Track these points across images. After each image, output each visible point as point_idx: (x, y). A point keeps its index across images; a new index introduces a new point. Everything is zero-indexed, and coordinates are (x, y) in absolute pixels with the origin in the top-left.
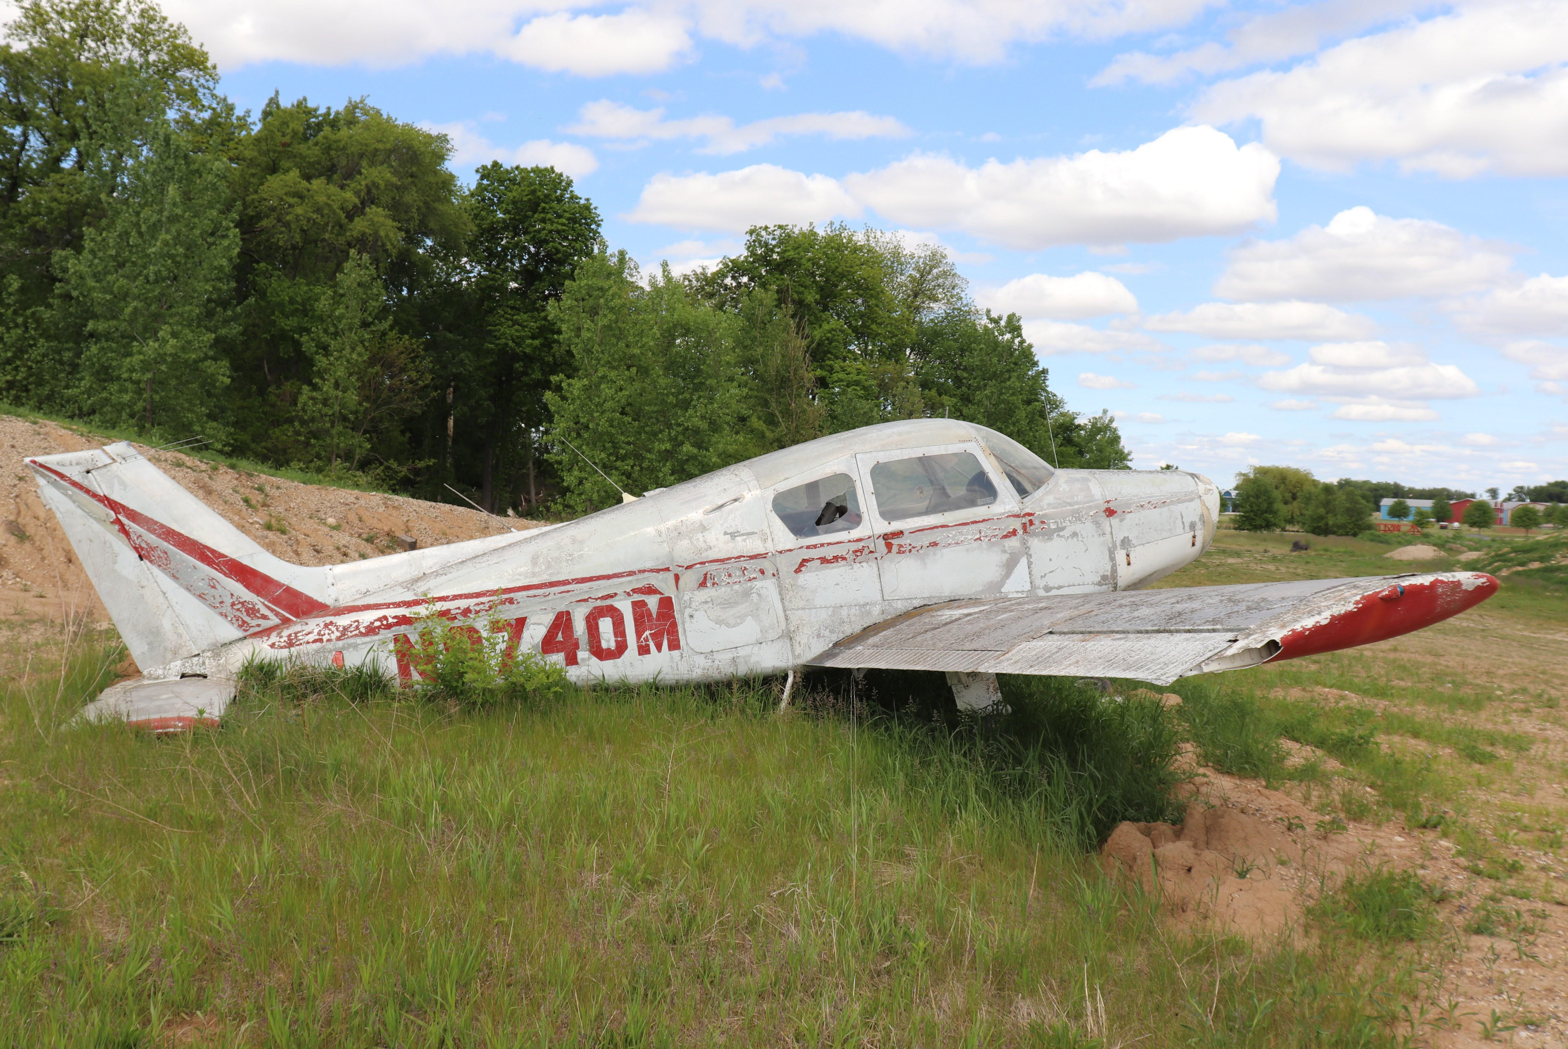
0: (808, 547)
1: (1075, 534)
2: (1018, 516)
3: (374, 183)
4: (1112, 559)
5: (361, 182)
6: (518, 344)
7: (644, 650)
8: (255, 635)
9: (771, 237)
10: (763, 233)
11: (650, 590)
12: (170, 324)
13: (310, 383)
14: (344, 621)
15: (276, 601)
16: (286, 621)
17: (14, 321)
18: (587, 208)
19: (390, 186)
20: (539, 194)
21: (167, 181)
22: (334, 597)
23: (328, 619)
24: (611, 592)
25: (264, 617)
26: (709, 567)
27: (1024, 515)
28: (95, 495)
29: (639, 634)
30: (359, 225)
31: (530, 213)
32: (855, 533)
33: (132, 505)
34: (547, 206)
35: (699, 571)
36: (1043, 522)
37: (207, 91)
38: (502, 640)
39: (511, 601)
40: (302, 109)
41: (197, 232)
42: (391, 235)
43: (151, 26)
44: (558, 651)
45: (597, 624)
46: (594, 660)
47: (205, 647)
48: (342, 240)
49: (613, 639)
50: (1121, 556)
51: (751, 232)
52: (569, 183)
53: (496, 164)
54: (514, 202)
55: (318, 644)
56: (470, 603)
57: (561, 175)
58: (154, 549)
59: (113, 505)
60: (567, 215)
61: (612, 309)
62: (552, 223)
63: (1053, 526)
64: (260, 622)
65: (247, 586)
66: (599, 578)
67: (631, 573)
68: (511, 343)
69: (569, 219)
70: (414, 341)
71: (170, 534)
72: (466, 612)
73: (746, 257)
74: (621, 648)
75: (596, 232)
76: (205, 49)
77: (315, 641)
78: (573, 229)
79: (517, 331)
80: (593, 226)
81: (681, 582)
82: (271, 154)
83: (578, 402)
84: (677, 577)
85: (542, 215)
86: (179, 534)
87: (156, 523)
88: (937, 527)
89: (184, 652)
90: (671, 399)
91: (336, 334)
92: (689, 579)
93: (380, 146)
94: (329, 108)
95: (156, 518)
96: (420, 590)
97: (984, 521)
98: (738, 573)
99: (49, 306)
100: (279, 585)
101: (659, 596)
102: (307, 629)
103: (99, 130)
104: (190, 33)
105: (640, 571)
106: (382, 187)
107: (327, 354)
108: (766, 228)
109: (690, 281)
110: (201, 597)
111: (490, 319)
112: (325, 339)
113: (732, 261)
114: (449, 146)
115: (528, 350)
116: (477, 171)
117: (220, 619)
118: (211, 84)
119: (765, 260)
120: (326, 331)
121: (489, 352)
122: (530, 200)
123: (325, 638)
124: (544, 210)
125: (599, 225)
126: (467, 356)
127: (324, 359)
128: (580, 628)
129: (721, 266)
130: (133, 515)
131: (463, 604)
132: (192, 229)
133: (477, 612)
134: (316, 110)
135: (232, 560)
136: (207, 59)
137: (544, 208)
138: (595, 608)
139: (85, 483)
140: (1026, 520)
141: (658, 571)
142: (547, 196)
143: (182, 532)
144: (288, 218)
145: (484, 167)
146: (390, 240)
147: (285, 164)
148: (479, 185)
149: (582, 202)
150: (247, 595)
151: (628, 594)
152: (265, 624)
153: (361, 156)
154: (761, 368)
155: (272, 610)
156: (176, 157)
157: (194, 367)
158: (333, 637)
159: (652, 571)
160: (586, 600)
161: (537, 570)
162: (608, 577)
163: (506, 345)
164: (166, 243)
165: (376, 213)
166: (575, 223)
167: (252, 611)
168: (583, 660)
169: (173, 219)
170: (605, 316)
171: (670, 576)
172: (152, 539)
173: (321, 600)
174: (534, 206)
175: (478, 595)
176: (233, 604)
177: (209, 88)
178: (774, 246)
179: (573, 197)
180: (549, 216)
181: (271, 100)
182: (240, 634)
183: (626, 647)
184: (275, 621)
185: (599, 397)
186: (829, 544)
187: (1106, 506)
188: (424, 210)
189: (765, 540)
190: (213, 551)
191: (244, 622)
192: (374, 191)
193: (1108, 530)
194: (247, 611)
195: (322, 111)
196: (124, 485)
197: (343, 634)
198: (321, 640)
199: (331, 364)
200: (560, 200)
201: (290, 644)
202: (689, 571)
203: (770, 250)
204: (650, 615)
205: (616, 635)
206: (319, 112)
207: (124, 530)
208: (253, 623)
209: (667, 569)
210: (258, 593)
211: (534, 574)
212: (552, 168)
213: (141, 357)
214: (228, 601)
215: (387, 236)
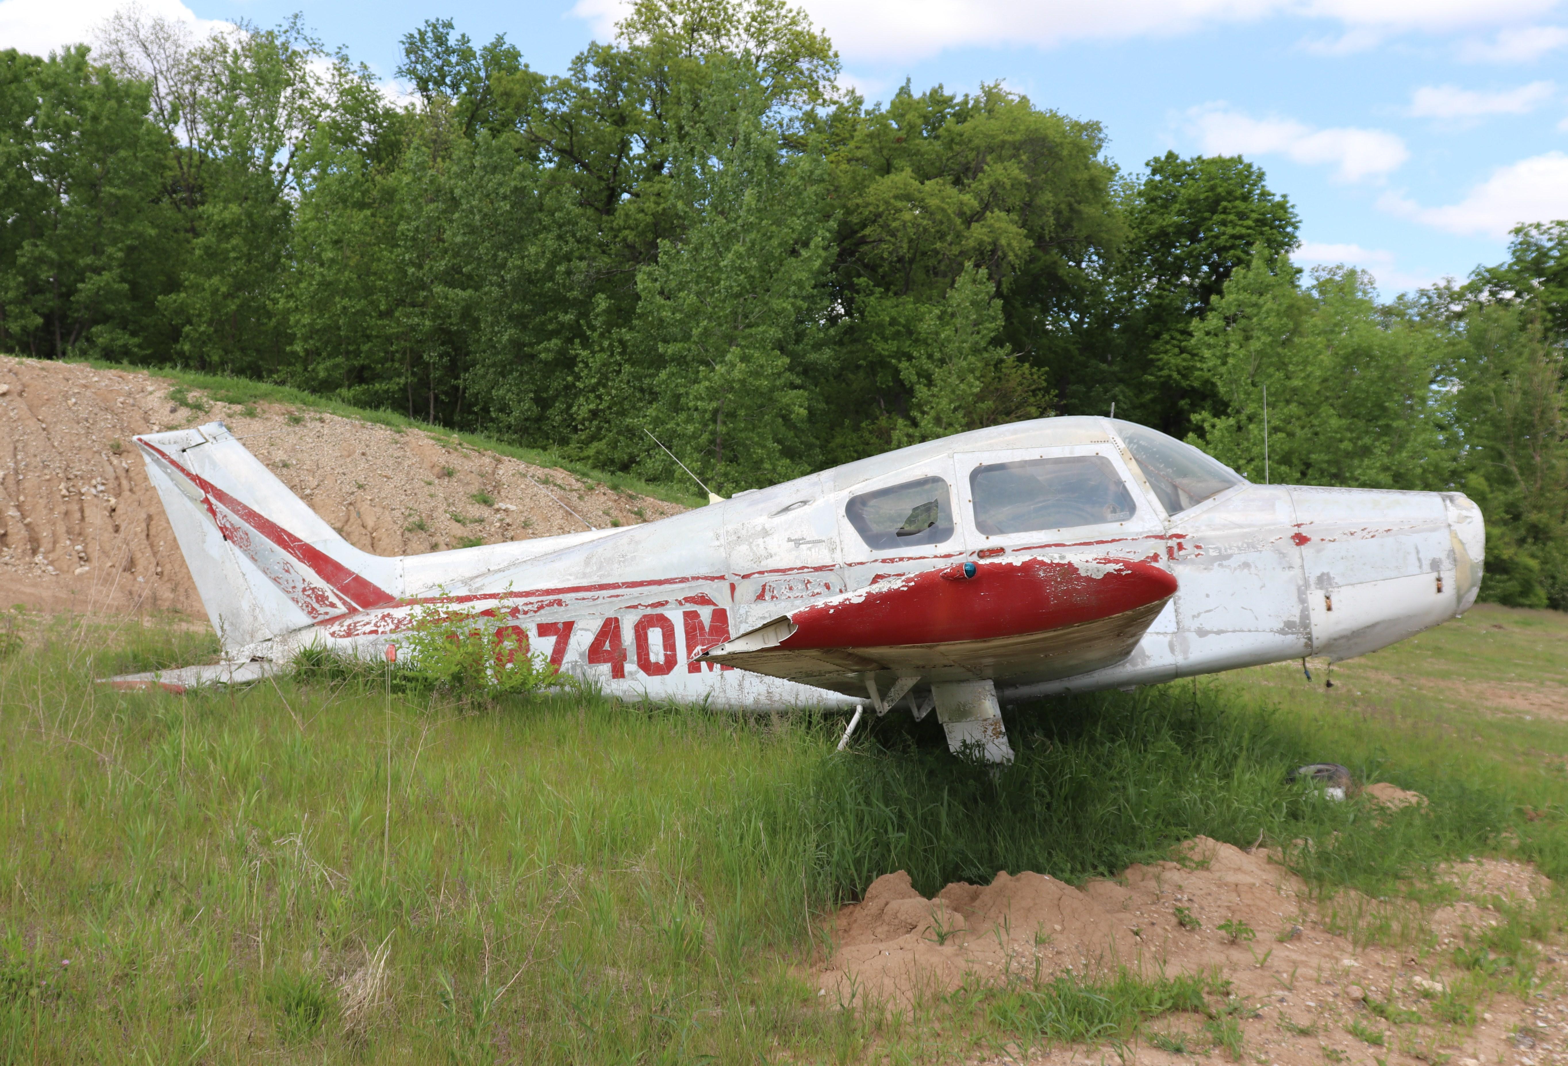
0: (884, 561)
1: (1246, 565)
2: (1161, 537)
3: (998, 182)
4: (1302, 601)
5: (984, 182)
6: (1185, 377)
7: (694, 667)
8: (322, 623)
9: (1546, 237)
10: (1534, 232)
11: (704, 600)
12: (742, 347)
13: (907, 417)
14: (399, 613)
15: (345, 590)
16: (352, 611)
17: (601, 345)
18: (1282, 206)
19: (1016, 184)
20: (1220, 190)
21: (744, 184)
22: (400, 589)
23: (386, 611)
24: (662, 599)
25: (333, 605)
26: (768, 578)
27: (1171, 537)
28: (188, 474)
29: (690, 648)
30: (978, 232)
31: (1207, 215)
32: (943, 548)
33: (219, 485)
34: (1229, 205)
35: (757, 582)
36: (1198, 547)
37: (827, 83)
38: (546, 645)
39: (559, 603)
40: (937, 98)
41: (775, 242)
42: (1015, 244)
43: (769, 13)
44: (605, 661)
45: (646, 634)
46: (642, 674)
47: (276, 632)
48: (956, 250)
49: (662, 652)
50: (1316, 598)
51: (1517, 231)
52: (1261, 176)
53: (1171, 156)
54: (1190, 201)
55: (373, 637)
56: (520, 602)
57: (1250, 166)
58: (237, 529)
59: (204, 485)
60: (1254, 216)
61: (1266, 330)
62: (1235, 225)
63: (1213, 553)
64: (329, 609)
65: (319, 572)
66: (650, 583)
67: (684, 580)
68: (1175, 375)
69: (1257, 221)
70: (1035, 370)
71: (251, 516)
72: (515, 611)
73: (1510, 266)
74: (670, 663)
75: (1292, 237)
76: (827, 35)
77: (371, 632)
78: (1262, 233)
79: (1184, 360)
80: (1289, 229)
81: (737, 593)
82: (885, 152)
83: (1220, 446)
84: (733, 587)
85: (1223, 216)
86: (260, 516)
87: (239, 503)
88: (1049, 546)
89: (259, 636)
90: (1346, 445)
91: (942, 361)
92: (746, 589)
93: (1009, 138)
94: (967, 96)
95: (240, 499)
96: (475, 586)
97: (1113, 541)
98: (801, 586)
99: (631, 329)
100: (348, 573)
101: (712, 607)
102: (366, 619)
103: (692, 131)
104: (811, 18)
105: (694, 578)
106: (1008, 187)
107: (930, 383)
108: (1538, 226)
109: (1429, 298)
110: (276, 580)
111: (1155, 345)
112: (928, 365)
113: (1488, 271)
114: (1101, 136)
115: (1196, 384)
116: (1147, 164)
117: (291, 604)
118: (831, 75)
119: (1537, 267)
120: (930, 357)
121: (1150, 386)
122: (1207, 198)
123: (380, 630)
124: (1225, 211)
125: (1296, 228)
126: (1122, 392)
127: (925, 389)
128: (628, 637)
129: (1473, 277)
130: (220, 495)
131: (511, 602)
132: (770, 238)
133: (526, 613)
134: (952, 98)
135: (306, 545)
136: (830, 46)
137: (1225, 208)
138: (645, 616)
139: (181, 462)
140: (1173, 543)
141: (713, 579)
142: (1230, 193)
143: (263, 513)
144: (894, 224)
145: (1156, 160)
146: (1013, 250)
147: (897, 162)
148: (1149, 183)
149: (1278, 198)
150: (318, 582)
151: (680, 603)
152: (333, 612)
153: (991, 150)
154: (1492, 408)
155: (340, 599)
156: (756, 158)
157: (769, 397)
158: (388, 629)
159: (706, 578)
160: (635, 607)
161: (588, 570)
162: (660, 583)
163: (1170, 376)
164: (740, 256)
165: (999, 219)
166: (1265, 225)
167: (321, 599)
168: (631, 673)
169: (747, 228)
170: (1259, 338)
171: (725, 586)
172: (236, 520)
173: (388, 591)
174: (1214, 205)
175: (528, 594)
176: (304, 590)
177: (829, 80)
178: (1551, 249)
179: (1264, 194)
180: (1232, 217)
181: (902, 89)
182: (308, 621)
183: (675, 663)
184: (342, 609)
185: (1248, 440)
186: (909, 559)
187: (1296, 530)
188: (1066, 213)
189: (833, 550)
190: (290, 535)
191: (313, 609)
192: (999, 191)
193: (1297, 562)
194: (317, 597)
195: (958, 99)
196: (214, 464)
197: (397, 627)
198: (376, 632)
199: (933, 396)
200: (1245, 198)
201: (349, 634)
202: (746, 581)
203: (1543, 254)
204: (702, 628)
205: (665, 649)
206: (956, 101)
207: (212, 511)
208: (322, 610)
209: (722, 578)
210: (328, 580)
211: (584, 575)
212: (1240, 157)
213: (707, 383)
214: (300, 586)
215: (1009, 245)
